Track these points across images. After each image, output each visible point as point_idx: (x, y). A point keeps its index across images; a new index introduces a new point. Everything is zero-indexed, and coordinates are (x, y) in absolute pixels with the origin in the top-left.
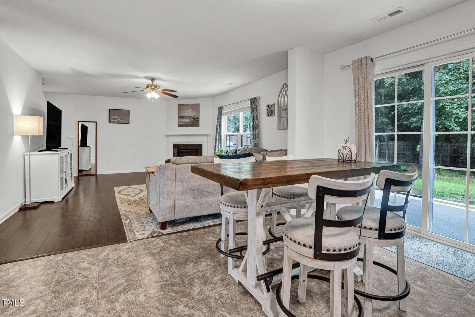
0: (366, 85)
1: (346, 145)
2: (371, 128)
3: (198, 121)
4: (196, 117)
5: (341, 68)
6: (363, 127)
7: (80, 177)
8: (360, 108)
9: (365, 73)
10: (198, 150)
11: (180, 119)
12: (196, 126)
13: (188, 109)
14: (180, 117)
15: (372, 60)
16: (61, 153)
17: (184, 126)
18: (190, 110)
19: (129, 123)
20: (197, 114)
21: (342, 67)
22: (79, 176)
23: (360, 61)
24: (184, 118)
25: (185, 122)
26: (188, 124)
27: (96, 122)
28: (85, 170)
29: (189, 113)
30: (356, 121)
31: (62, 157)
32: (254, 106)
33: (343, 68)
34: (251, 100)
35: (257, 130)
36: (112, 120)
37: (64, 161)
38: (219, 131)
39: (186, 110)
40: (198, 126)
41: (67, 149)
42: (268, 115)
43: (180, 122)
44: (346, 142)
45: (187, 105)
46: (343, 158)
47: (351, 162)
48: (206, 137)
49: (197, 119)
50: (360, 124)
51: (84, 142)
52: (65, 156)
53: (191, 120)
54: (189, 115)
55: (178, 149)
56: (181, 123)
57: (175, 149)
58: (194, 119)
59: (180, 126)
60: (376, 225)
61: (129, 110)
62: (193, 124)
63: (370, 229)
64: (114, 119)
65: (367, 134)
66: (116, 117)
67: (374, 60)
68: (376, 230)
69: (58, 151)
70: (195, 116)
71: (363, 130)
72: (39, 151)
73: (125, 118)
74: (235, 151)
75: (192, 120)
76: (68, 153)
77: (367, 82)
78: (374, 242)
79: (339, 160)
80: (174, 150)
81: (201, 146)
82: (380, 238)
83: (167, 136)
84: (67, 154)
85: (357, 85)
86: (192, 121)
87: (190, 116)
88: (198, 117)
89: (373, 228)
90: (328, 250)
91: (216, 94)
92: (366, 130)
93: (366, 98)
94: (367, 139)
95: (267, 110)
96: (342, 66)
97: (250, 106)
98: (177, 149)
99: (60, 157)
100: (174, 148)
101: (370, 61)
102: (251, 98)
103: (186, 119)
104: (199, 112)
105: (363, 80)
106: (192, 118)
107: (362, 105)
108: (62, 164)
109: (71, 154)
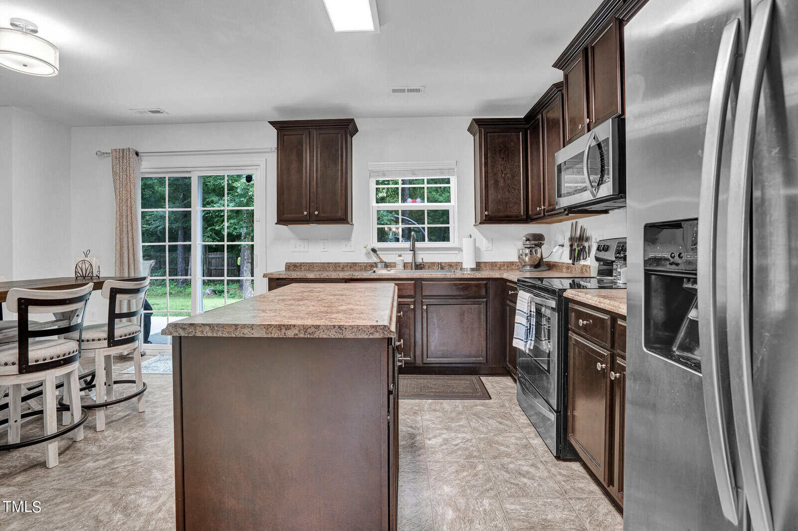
0: (129, 184)
1: (86, 259)
2: (136, 238)
5: (96, 154)
6: (125, 236)
8: (121, 211)
9: (128, 168)
15: (137, 154)
21: (98, 153)
23: (121, 152)
30: (116, 228)
33: (101, 154)
44: (86, 256)
46: (81, 274)
47: (91, 278)
50: (121, 232)
60: (105, 335)
63: (99, 340)
65: (130, 244)
67: (139, 154)
68: (105, 339)
71: (125, 239)
77: (130, 180)
78: (104, 351)
79: (77, 278)
82: (109, 346)
85: (118, 181)
89: (101, 338)
90: (36, 361)
92: (130, 239)
93: (129, 200)
94: (131, 251)
96: (99, 151)
101: (135, 156)
105: (125, 177)
107: (124, 207)
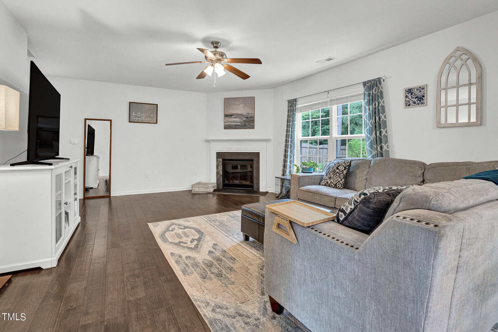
3: (252, 120)
4: (250, 115)
7: (86, 201)
10: (252, 160)
11: (227, 119)
12: (249, 128)
13: (239, 105)
14: (226, 116)
16: (58, 167)
17: (232, 127)
18: (241, 106)
19: (157, 123)
20: (250, 112)
22: (85, 198)
24: (233, 116)
25: (234, 122)
26: (238, 125)
27: (111, 121)
28: (92, 188)
29: (240, 110)
31: (59, 177)
32: (375, 92)
34: (365, 84)
35: (384, 129)
36: (133, 119)
37: (64, 182)
38: (291, 134)
39: (235, 105)
40: (253, 127)
41: (69, 159)
42: (408, 105)
43: (226, 123)
45: (236, 99)
48: (265, 143)
49: (251, 117)
51: (90, 150)
52: (66, 172)
53: (242, 119)
54: (239, 112)
55: (223, 160)
56: (228, 124)
57: (219, 159)
58: (247, 118)
59: (227, 127)
61: (157, 105)
62: (245, 125)
64: (135, 116)
66: (139, 114)
69: (51, 164)
70: (248, 114)
72: (12, 165)
73: (152, 116)
74: (348, 164)
75: (245, 119)
76: (71, 167)
80: (217, 160)
81: (257, 155)
83: (208, 141)
84: (69, 169)
86: (244, 121)
87: (241, 114)
88: (253, 115)
91: (284, 82)
95: (406, 96)
97: (365, 94)
98: (221, 160)
99: (56, 176)
100: (217, 157)
102: (366, 80)
103: (235, 118)
104: (254, 109)
106: (244, 116)
108: (58, 187)
109: (76, 168)
